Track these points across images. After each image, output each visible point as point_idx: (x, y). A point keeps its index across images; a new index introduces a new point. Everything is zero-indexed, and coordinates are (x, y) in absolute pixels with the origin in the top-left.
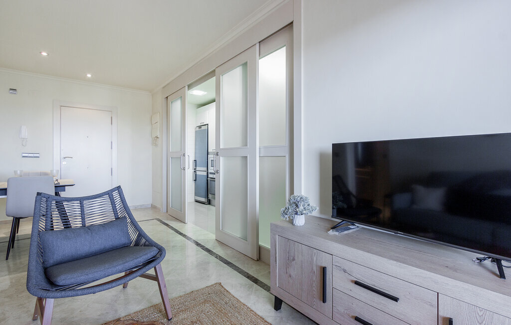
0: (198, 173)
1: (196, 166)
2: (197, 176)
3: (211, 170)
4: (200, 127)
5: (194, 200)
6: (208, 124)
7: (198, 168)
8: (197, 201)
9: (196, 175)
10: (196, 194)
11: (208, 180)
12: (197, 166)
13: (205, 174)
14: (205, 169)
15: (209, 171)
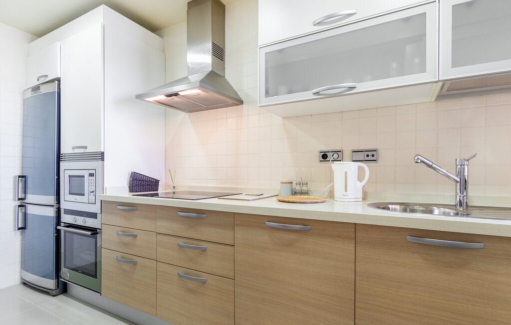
0: (31, 210)
1: (25, 192)
2: (29, 217)
3: (69, 202)
4: (36, 88)
5: (17, 281)
6: (59, 80)
7: (30, 198)
8: (25, 284)
9: (25, 215)
10: (25, 266)
11: (58, 232)
12: (29, 190)
13: (51, 212)
14: (52, 200)
15: (64, 205)
